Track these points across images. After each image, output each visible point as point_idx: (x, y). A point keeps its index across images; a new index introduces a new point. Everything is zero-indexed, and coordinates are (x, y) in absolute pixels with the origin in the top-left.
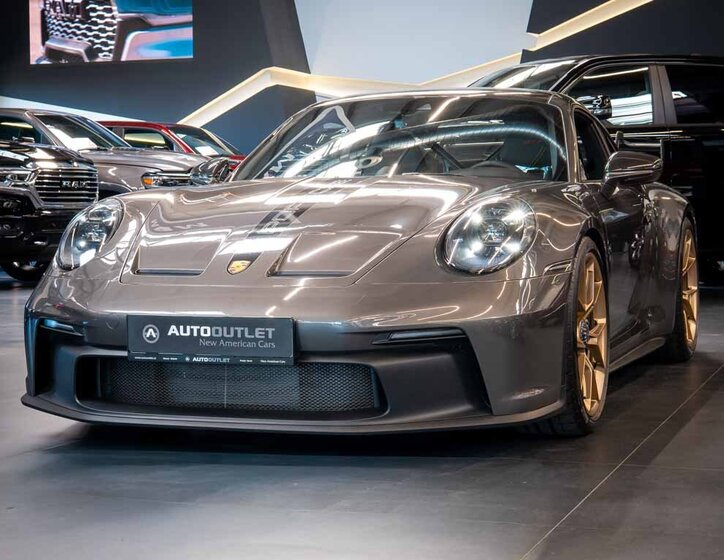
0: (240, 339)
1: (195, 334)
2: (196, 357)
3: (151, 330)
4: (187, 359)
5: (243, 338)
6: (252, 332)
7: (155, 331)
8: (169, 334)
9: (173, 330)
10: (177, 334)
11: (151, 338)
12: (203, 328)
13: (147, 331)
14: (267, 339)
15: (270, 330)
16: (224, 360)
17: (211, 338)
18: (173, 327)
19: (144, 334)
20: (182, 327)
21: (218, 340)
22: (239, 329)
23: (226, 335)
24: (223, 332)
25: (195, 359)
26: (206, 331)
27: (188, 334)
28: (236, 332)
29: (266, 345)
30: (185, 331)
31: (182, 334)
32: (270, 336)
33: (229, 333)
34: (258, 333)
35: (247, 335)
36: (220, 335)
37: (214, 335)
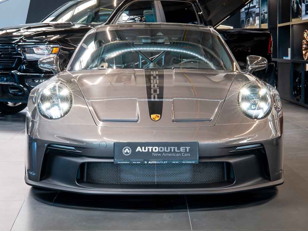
0: (173, 152)
1: (150, 151)
2: (150, 161)
3: (127, 149)
4: (146, 162)
5: (174, 152)
6: (179, 149)
7: (129, 150)
8: (137, 151)
9: (139, 149)
10: (141, 151)
11: (127, 153)
12: (154, 148)
13: (125, 150)
14: (186, 152)
15: (188, 148)
16: (165, 162)
17: (158, 152)
18: (139, 148)
19: (123, 151)
20: (143, 148)
21: (162, 153)
22: (173, 148)
23: (166, 151)
24: (164, 149)
25: (149, 162)
26: (156, 149)
27: (147, 150)
28: (171, 149)
29: (186, 155)
30: (145, 149)
31: (143, 151)
32: (188, 151)
33: (167, 149)
34: (182, 149)
35: (176, 151)
36: (163, 151)
37: (160, 151)
